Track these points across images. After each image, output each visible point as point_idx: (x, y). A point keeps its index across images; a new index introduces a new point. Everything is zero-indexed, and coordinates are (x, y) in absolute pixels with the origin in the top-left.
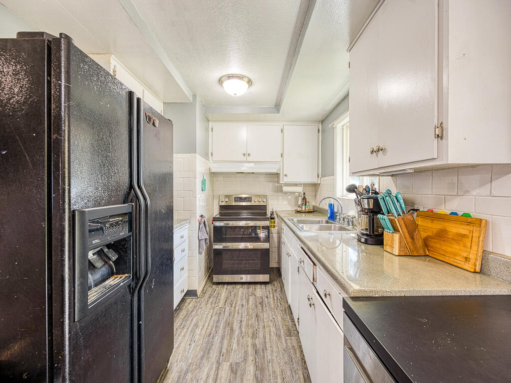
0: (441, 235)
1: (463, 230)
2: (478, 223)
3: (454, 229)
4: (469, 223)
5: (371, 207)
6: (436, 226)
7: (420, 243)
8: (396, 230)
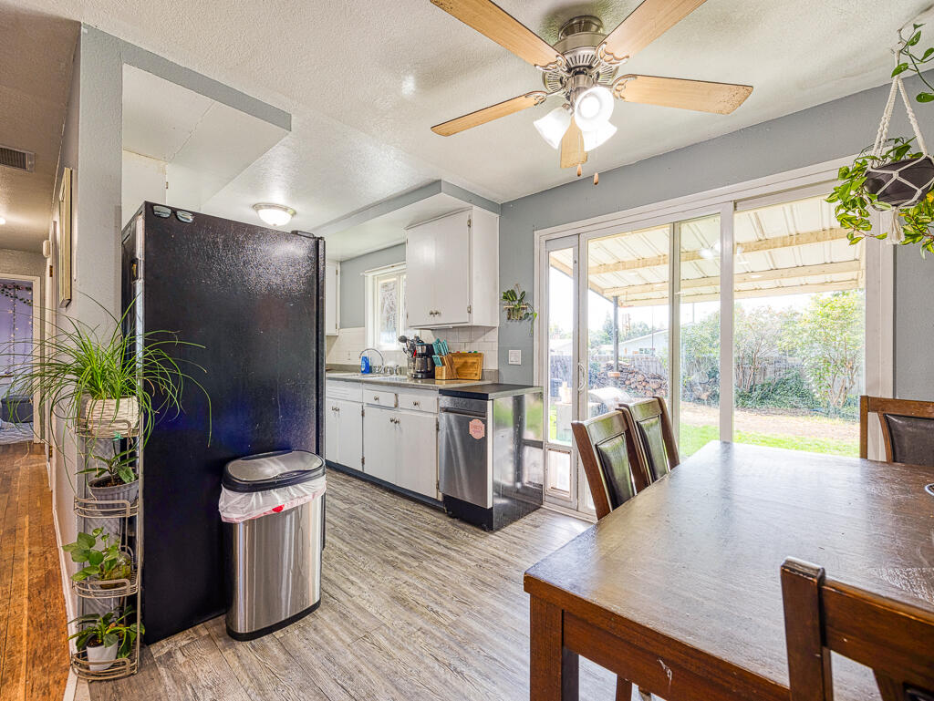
0: (465, 365)
1: (474, 360)
2: (480, 355)
3: (470, 360)
4: (477, 356)
5: (424, 352)
6: (462, 360)
7: (455, 371)
8: (444, 364)
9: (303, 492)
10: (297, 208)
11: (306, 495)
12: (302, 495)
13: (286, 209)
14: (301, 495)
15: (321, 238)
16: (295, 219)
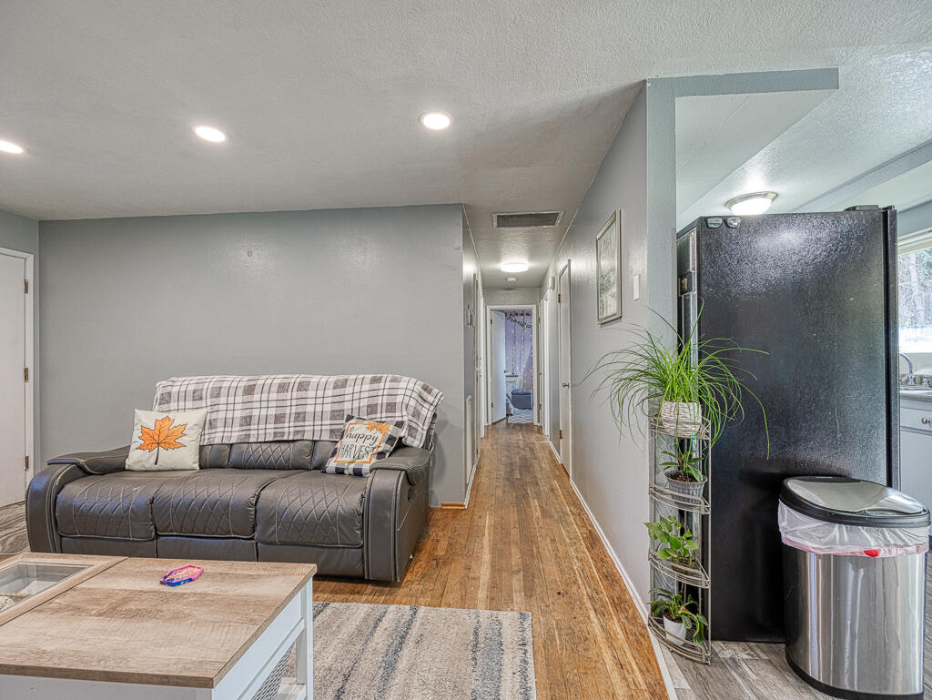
9: (903, 541)
10: (777, 189)
11: (907, 545)
12: (902, 544)
13: (765, 195)
14: (900, 543)
15: (890, 208)
16: (778, 201)
